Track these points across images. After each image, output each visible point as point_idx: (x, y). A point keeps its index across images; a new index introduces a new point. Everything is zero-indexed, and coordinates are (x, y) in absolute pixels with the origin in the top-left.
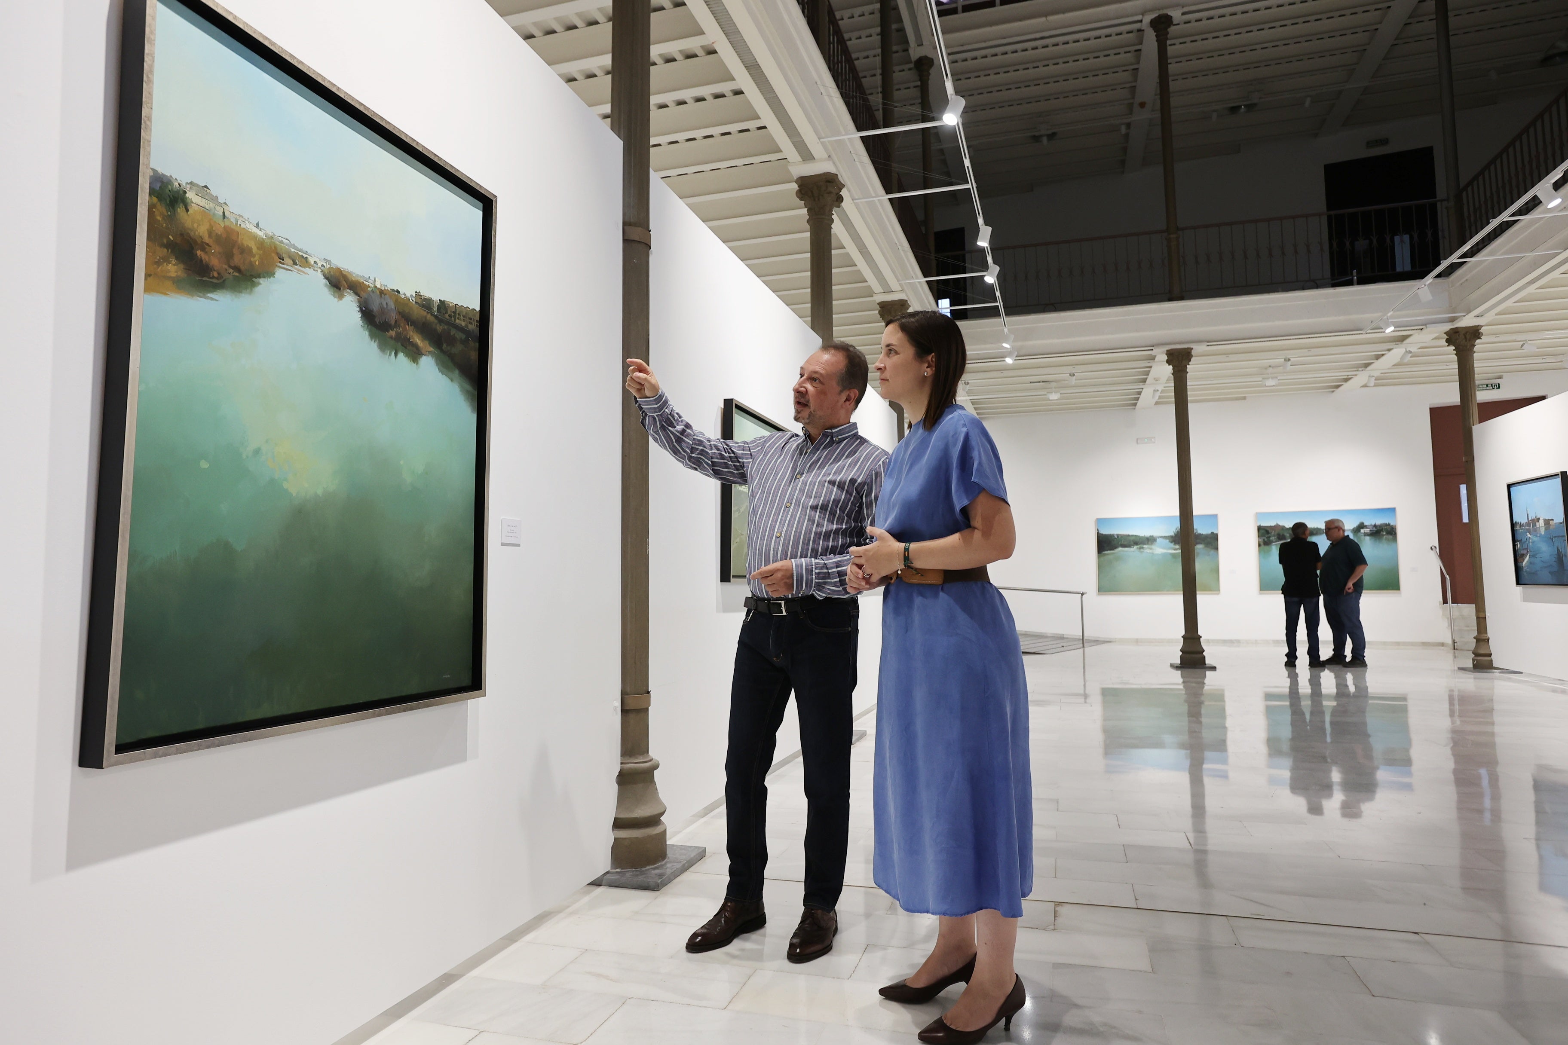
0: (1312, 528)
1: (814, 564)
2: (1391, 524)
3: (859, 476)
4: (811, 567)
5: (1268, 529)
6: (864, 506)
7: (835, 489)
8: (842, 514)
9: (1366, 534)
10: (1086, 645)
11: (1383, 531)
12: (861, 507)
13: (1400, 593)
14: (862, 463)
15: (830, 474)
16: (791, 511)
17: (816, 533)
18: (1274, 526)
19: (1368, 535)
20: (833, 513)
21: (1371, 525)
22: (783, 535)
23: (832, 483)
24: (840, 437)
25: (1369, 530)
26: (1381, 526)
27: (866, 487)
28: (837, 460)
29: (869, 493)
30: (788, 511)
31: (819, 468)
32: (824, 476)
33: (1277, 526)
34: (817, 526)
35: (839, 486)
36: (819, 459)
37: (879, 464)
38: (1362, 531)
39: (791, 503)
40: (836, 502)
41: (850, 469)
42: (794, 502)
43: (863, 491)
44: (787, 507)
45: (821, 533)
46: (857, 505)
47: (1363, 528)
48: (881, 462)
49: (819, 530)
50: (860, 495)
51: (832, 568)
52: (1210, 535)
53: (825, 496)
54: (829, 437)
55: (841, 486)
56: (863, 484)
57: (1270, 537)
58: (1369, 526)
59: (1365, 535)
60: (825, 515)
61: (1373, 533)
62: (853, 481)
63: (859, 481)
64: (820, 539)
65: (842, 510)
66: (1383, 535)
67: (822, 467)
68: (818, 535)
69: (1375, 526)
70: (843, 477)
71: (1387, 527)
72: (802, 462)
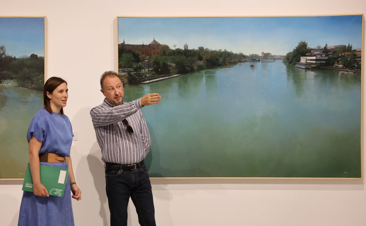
0: (215, 51)
2: (353, 49)
5: (137, 52)
9: (309, 67)
11: (338, 62)
13: (362, 183)
18: (149, 45)
19: (313, 69)
21: (319, 49)
25: (314, 58)
26: (335, 51)
33: (155, 46)
38: (303, 60)
47: (304, 55)
52: (28, 59)
57: (141, 68)
58: (315, 50)
59: (307, 69)
61: (321, 64)
66: (339, 69)
69: (325, 51)
71: (346, 53)
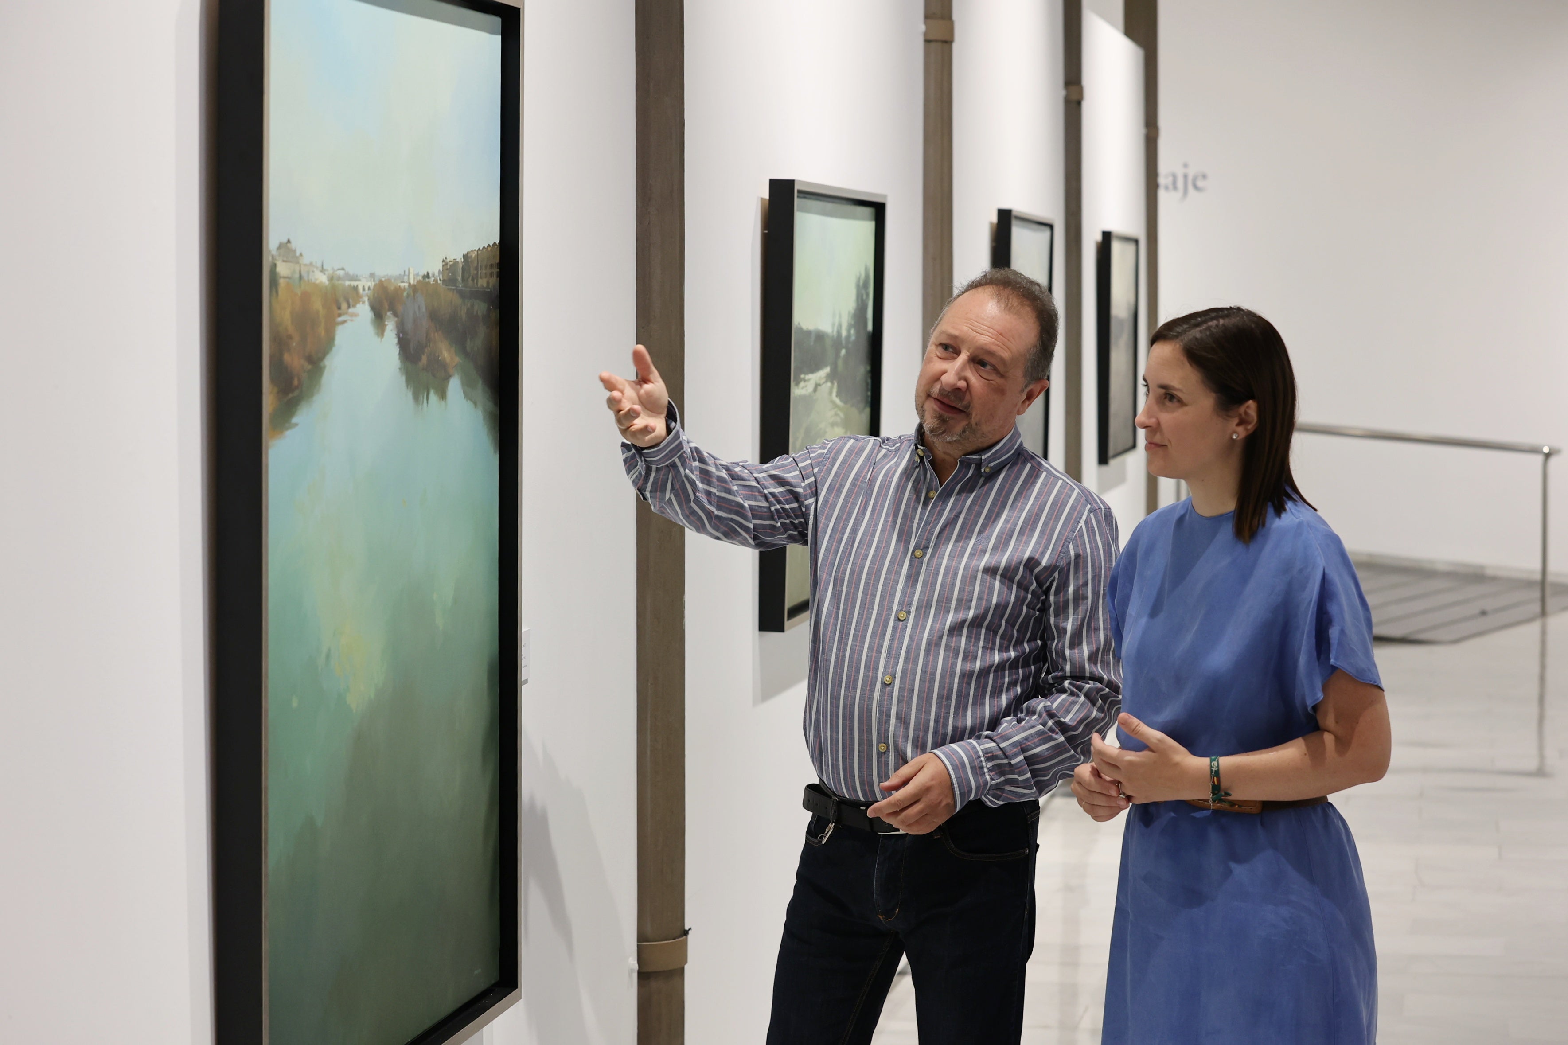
1: (981, 753)
3: (1043, 554)
4: (978, 761)
6: (1052, 609)
7: (997, 583)
8: (1010, 629)
10: (1551, 603)
12: (1044, 609)
14: (1046, 524)
15: (985, 552)
16: (909, 630)
17: (963, 675)
20: (992, 630)
22: (897, 681)
23: (991, 571)
24: (992, 464)
27: (1056, 575)
28: (994, 517)
29: (1063, 585)
30: (904, 630)
31: (960, 536)
32: (972, 555)
34: (965, 658)
35: (1003, 576)
36: (957, 516)
37: (1079, 527)
39: (909, 612)
40: (1001, 608)
41: (1024, 538)
42: (913, 609)
43: (1050, 580)
44: (900, 620)
45: (971, 673)
46: (1038, 607)
48: (1082, 523)
49: (968, 666)
50: (1045, 587)
51: (1016, 755)
53: (980, 598)
54: (973, 466)
55: (1008, 575)
56: (1051, 569)
60: (978, 639)
62: (1031, 563)
63: (1044, 563)
64: (969, 684)
65: (1011, 623)
67: (964, 535)
68: (966, 676)
70: (1011, 555)
72: (921, 519)
